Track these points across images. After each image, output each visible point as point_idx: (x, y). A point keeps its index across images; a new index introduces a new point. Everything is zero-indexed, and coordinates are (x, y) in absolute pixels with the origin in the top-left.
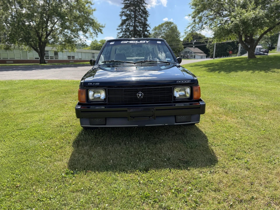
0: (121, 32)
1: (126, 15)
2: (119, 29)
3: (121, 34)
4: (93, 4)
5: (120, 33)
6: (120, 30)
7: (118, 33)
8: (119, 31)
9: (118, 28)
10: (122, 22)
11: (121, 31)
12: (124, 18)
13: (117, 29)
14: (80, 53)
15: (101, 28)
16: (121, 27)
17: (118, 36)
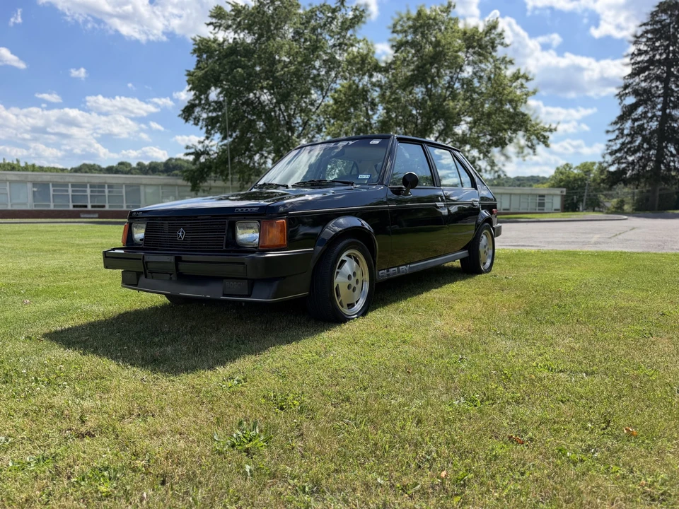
0: (617, 138)
1: (636, 93)
2: (614, 131)
3: (617, 141)
4: (531, 80)
5: (615, 139)
6: (617, 132)
7: (610, 141)
8: (613, 136)
9: (611, 128)
10: (624, 112)
11: (617, 136)
12: (631, 100)
13: (608, 132)
14: (508, 197)
15: (547, 134)
16: (618, 126)
17: (608, 149)
